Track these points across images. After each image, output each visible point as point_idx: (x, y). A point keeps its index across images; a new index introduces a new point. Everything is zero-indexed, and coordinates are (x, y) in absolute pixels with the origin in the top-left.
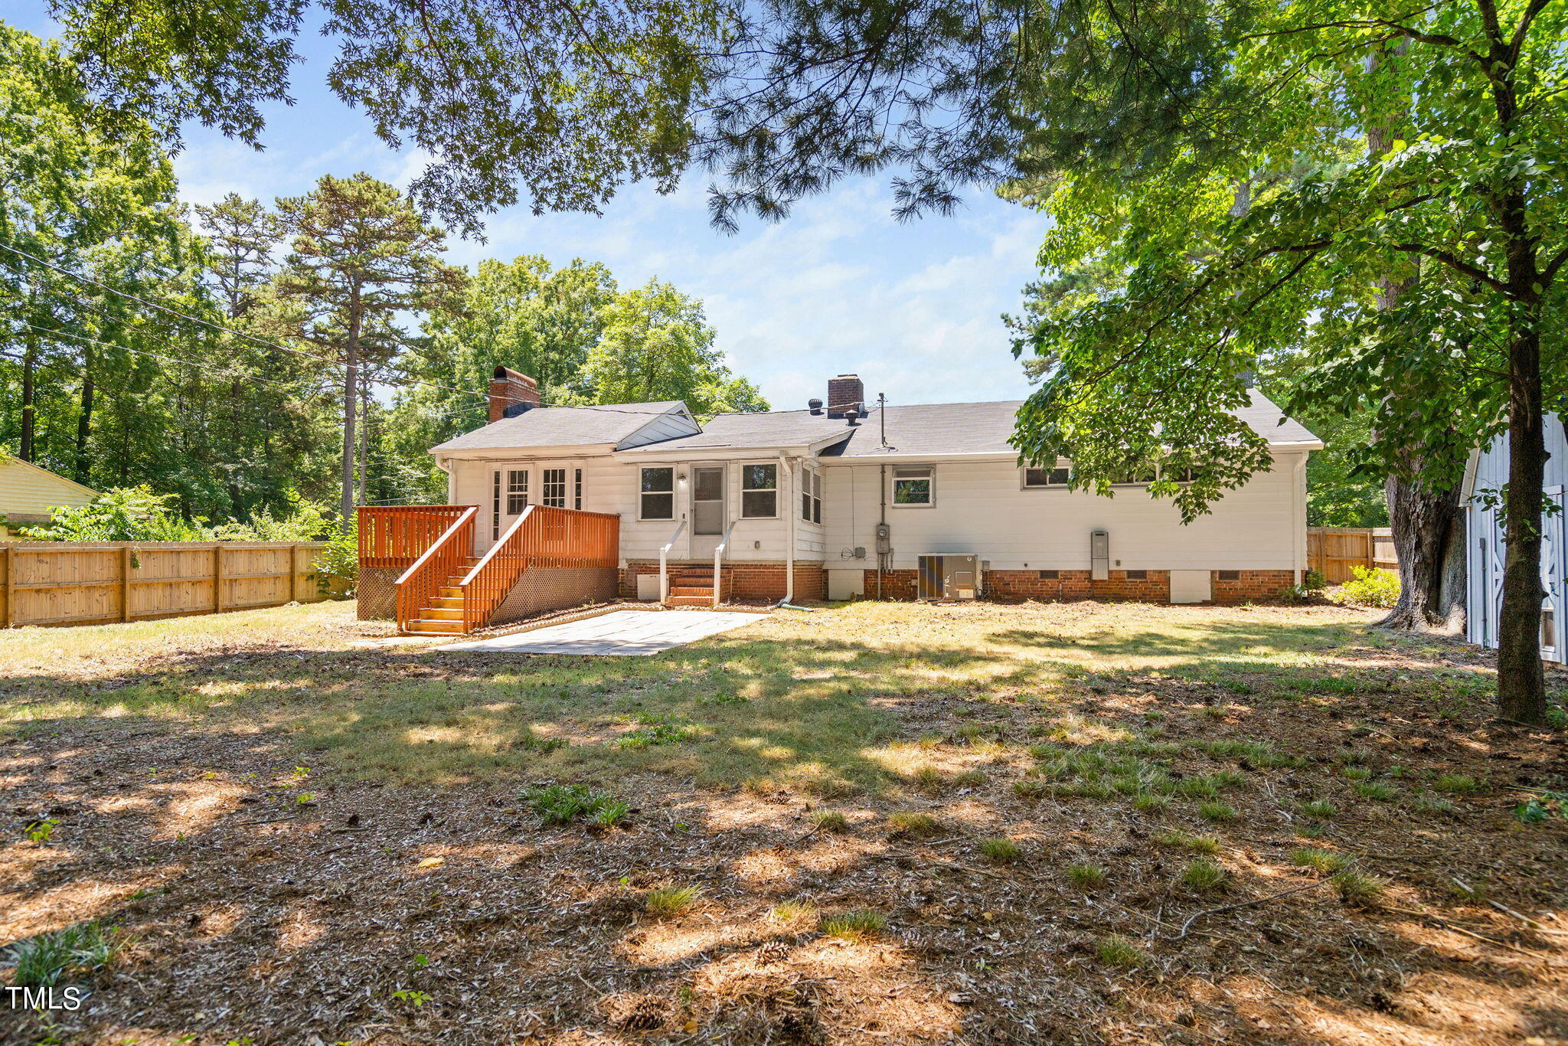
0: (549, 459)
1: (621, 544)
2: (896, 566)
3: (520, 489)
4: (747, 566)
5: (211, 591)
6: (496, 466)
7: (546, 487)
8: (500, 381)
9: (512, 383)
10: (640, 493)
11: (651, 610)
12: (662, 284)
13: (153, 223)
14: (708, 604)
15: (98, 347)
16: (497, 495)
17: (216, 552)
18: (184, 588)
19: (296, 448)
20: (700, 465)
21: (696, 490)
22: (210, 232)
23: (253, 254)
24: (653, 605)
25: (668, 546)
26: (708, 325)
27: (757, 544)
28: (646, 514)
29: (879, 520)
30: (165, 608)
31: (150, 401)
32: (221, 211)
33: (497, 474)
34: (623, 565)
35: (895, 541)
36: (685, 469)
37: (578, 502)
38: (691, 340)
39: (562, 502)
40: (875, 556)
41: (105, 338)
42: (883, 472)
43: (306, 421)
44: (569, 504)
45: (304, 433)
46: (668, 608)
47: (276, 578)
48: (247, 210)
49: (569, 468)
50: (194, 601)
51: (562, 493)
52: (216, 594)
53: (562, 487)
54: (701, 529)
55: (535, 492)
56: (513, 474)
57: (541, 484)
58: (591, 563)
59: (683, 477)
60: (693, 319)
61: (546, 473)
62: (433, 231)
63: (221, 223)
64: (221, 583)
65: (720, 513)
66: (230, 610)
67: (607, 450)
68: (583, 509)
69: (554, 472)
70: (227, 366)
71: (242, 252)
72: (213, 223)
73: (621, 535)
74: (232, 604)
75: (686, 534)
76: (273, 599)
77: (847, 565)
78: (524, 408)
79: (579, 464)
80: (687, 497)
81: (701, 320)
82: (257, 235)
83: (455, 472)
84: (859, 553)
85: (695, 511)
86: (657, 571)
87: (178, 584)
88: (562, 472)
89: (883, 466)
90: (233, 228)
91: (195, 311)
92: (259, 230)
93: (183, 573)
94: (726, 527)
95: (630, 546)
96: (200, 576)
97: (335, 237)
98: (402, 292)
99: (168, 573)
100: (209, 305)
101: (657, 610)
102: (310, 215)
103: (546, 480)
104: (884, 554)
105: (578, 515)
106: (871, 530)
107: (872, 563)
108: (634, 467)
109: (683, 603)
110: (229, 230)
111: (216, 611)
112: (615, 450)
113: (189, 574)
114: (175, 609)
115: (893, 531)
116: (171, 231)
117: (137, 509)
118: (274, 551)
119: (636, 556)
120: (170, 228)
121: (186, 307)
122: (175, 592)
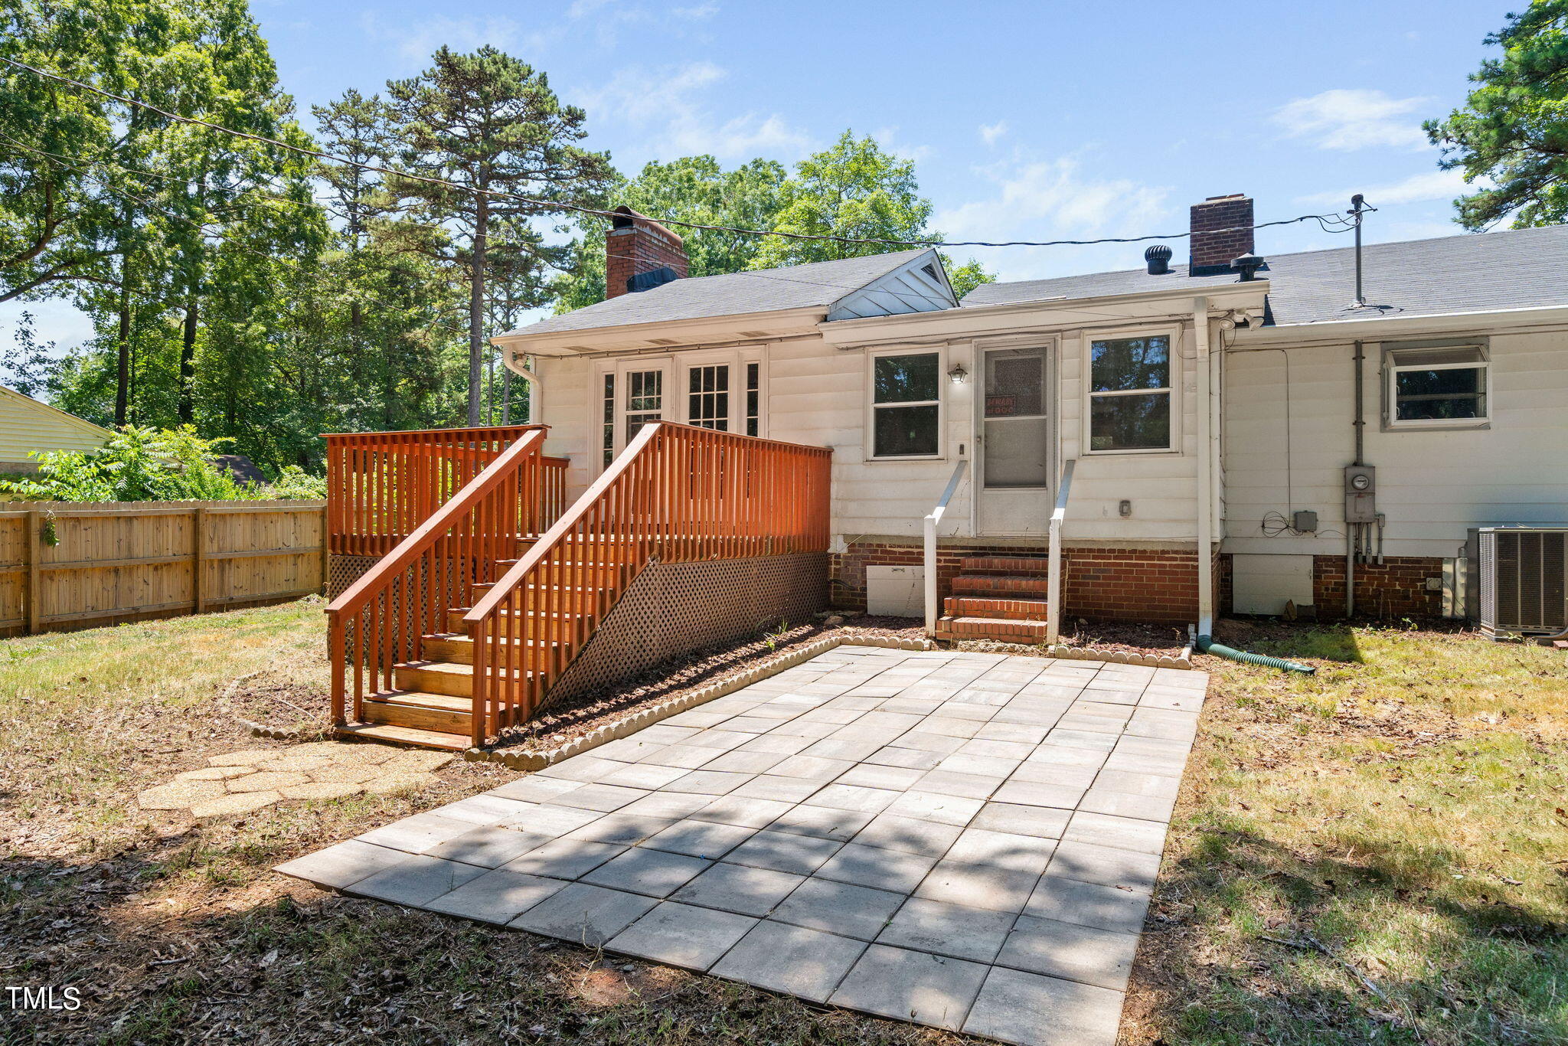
0: (699, 347)
1: (834, 506)
2: (1390, 550)
3: (650, 404)
4: (1101, 553)
5: (189, 579)
6: (608, 365)
7: (694, 402)
8: (624, 232)
9: (641, 234)
10: (872, 406)
11: (906, 647)
12: (859, 140)
13: (240, 109)
14: (1032, 639)
15: (160, 253)
16: (609, 417)
17: (195, 516)
18: (139, 575)
19: (422, 386)
20: (997, 344)
21: (988, 397)
22: (330, 137)
23: (375, 161)
24: (909, 635)
25: (938, 512)
26: (921, 194)
27: (1125, 507)
28: (883, 447)
29: (1349, 456)
30: (105, 607)
31: (250, 331)
32: (340, 111)
33: (610, 379)
34: (838, 546)
35: (1385, 500)
36: (964, 353)
37: (753, 427)
38: (897, 218)
39: (723, 425)
40: (1341, 528)
41: (170, 242)
42: (1359, 358)
43: (430, 354)
44: (737, 425)
45: (430, 369)
46: (944, 643)
47: (297, 556)
48: (367, 109)
49: (735, 361)
50: (158, 594)
51: (723, 411)
52: (196, 582)
53: (723, 400)
54: (999, 475)
55: (675, 406)
56: (636, 378)
57: (686, 395)
58: (782, 545)
59: (959, 371)
60: (899, 188)
61: (695, 373)
62: (570, 111)
63: (340, 125)
64: (201, 563)
65: (1041, 443)
66: (220, 608)
67: (807, 323)
68: (762, 435)
69: (709, 371)
70: (343, 291)
71: (362, 158)
72: (331, 126)
73: (835, 489)
74: (224, 598)
75: (967, 486)
76: (291, 588)
77: (1275, 546)
78: (661, 277)
79: (752, 354)
80: (970, 411)
81: (911, 191)
82: (379, 138)
83: (540, 379)
84: (1303, 523)
85: (986, 440)
86: (918, 560)
87: (130, 570)
88: (723, 371)
89: (1358, 345)
90: (353, 132)
91: (297, 221)
92: (381, 132)
93: (138, 551)
94: (1057, 474)
95: (853, 508)
96: (168, 554)
97: (459, 131)
98: (537, 192)
99: (111, 551)
100: (311, 212)
101: (918, 647)
102: (427, 100)
103: (695, 387)
104: (1357, 527)
105: (753, 445)
106: (1331, 477)
107: (1333, 542)
108: (858, 356)
109: (976, 634)
110: (348, 134)
111: (194, 611)
112: (825, 319)
113: (150, 552)
114: (123, 609)
115: (1382, 478)
116: (265, 126)
117: (162, 455)
118: (294, 515)
119: (864, 529)
120: (265, 119)
121: (283, 214)
122: (124, 581)
